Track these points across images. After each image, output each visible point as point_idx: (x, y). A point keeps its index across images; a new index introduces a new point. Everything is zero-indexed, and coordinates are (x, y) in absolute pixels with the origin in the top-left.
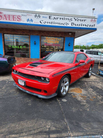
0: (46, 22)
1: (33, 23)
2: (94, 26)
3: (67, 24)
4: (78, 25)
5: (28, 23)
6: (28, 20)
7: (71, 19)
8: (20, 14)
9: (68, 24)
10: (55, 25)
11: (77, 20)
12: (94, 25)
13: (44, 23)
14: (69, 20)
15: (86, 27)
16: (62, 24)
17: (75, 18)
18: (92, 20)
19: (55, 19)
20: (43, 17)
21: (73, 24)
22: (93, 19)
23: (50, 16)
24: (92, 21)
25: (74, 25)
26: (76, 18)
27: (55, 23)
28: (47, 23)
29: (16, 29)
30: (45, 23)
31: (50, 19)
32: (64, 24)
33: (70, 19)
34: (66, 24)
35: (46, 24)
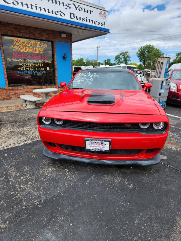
2: (104, 24)
3: (62, 14)
4: (81, 20)
7: (69, 5)
9: (64, 15)
10: (38, 11)
11: (79, 9)
12: (105, 22)
13: (13, 3)
14: (66, 7)
15: (93, 25)
16: (53, 13)
17: (75, 3)
18: (101, 12)
21: (72, 15)
22: (103, 12)
24: (101, 14)
25: (74, 17)
26: (77, 5)
27: (39, 9)
28: (20, 4)
30: (15, 3)
32: (56, 12)
33: (66, 5)
34: (60, 13)
35: (19, 7)
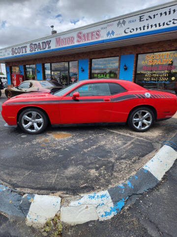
0: (133, 30)
1: (115, 36)
3: (176, 21)
5: (108, 38)
6: (108, 34)
8: (99, 28)
16: (164, 24)
19: (151, 18)
20: (130, 22)
23: (140, 17)
27: (150, 27)
28: (135, 30)
29: (103, 50)
31: (140, 21)
32: (168, 23)
34: (172, 21)
35: (135, 32)
